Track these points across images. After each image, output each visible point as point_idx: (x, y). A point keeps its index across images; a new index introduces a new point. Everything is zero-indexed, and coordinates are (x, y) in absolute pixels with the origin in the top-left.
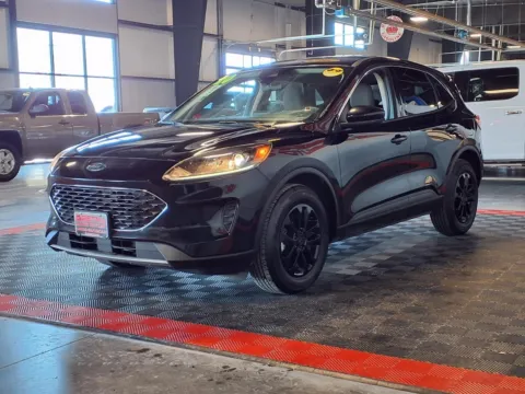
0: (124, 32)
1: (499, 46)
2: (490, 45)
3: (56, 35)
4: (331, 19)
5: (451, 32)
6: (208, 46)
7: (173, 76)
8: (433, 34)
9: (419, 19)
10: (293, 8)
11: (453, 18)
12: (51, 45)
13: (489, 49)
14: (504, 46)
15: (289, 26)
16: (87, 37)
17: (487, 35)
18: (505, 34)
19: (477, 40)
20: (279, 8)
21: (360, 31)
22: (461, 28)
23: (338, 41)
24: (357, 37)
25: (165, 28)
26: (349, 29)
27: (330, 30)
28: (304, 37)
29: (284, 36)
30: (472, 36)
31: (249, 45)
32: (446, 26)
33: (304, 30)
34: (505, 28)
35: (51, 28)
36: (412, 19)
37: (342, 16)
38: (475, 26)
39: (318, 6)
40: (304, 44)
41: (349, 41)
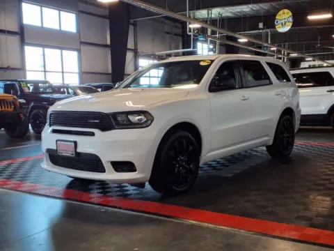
0: (84, 48)
1: (286, 54)
2: (281, 54)
3: (46, 50)
4: (196, 40)
5: (260, 47)
6: (129, 56)
7: (110, 71)
8: (250, 48)
9: (243, 40)
10: (176, 35)
11: (261, 40)
12: (44, 55)
13: (280, 56)
14: (288, 54)
15: (173, 45)
16: (63, 51)
17: (280, 48)
18: (289, 48)
19: (274, 51)
20: (168, 36)
21: (211, 47)
22: (266, 45)
23: (199, 52)
24: (210, 50)
25: (106, 46)
26: (205, 46)
27: (195, 47)
28: (181, 50)
29: (170, 50)
30: (272, 49)
31: (151, 55)
32: (258, 44)
33: (181, 46)
34: (289, 45)
35: (44, 46)
36: (240, 40)
37: (201, 39)
38: (273, 43)
39: (189, 34)
40: (181, 54)
41: (206, 52)
